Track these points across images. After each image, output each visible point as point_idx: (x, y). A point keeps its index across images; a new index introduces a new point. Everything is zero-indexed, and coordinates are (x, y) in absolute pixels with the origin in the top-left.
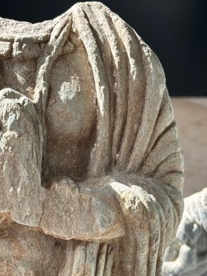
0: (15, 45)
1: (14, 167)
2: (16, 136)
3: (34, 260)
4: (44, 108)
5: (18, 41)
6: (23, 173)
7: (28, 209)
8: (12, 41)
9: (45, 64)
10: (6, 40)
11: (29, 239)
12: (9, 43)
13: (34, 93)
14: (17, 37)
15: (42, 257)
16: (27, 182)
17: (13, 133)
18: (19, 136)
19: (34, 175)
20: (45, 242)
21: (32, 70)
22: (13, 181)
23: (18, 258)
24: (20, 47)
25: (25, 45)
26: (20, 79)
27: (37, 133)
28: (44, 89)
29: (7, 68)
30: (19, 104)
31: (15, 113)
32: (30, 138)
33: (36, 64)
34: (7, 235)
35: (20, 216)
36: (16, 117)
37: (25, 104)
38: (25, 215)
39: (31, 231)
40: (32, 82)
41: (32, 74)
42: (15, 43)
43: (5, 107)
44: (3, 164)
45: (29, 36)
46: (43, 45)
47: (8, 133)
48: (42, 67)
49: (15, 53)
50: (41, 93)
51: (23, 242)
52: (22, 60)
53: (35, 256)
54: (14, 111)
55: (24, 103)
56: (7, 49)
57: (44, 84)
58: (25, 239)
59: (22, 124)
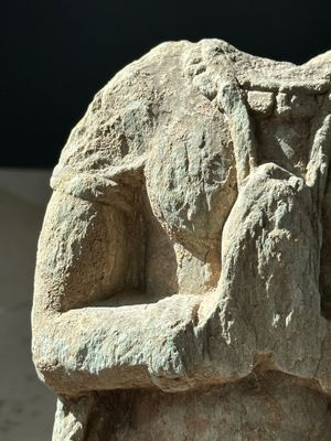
0: (280, 97)
1: (283, 284)
2: (288, 237)
3: (298, 430)
4: (321, 195)
5: (285, 91)
6: (296, 295)
7: (301, 351)
8: (275, 91)
9: (324, 128)
10: (266, 89)
11: (291, 398)
12: (270, 94)
13: (306, 171)
14: (283, 84)
15: (310, 426)
16: (301, 308)
17: (283, 232)
18: (293, 237)
19: (311, 297)
20: (314, 404)
21: (304, 136)
22: (280, 306)
23: (274, 426)
24: (287, 101)
25: (294, 97)
26: (286, 148)
27: (316, 232)
28: (324, 165)
29: (265, 131)
30: (290, 187)
31: (286, 201)
32: (307, 240)
33: (310, 126)
34: (259, 390)
35: (288, 361)
36: (287, 207)
37: (300, 188)
38: (295, 359)
39: (295, 385)
40: (303, 154)
41: (303, 142)
42: (280, 94)
43: (271, 191)
44: (266, 279)
45: (301, 84)
46: (320, 98)
47: (276, 232)
48: (319, 131)
49: (280, 109)
50: (318, 171)
51: (283, 402)
52: (289, 120)
53: (300, 424)
54: (284, 197)
55: (297, 186)
56: (269, 103)
57: (323, 158)
58: (286, 397)
59: (296, 218)
